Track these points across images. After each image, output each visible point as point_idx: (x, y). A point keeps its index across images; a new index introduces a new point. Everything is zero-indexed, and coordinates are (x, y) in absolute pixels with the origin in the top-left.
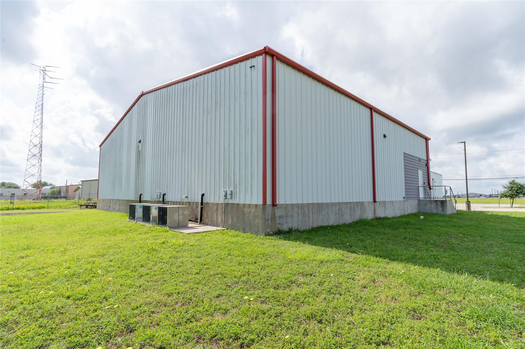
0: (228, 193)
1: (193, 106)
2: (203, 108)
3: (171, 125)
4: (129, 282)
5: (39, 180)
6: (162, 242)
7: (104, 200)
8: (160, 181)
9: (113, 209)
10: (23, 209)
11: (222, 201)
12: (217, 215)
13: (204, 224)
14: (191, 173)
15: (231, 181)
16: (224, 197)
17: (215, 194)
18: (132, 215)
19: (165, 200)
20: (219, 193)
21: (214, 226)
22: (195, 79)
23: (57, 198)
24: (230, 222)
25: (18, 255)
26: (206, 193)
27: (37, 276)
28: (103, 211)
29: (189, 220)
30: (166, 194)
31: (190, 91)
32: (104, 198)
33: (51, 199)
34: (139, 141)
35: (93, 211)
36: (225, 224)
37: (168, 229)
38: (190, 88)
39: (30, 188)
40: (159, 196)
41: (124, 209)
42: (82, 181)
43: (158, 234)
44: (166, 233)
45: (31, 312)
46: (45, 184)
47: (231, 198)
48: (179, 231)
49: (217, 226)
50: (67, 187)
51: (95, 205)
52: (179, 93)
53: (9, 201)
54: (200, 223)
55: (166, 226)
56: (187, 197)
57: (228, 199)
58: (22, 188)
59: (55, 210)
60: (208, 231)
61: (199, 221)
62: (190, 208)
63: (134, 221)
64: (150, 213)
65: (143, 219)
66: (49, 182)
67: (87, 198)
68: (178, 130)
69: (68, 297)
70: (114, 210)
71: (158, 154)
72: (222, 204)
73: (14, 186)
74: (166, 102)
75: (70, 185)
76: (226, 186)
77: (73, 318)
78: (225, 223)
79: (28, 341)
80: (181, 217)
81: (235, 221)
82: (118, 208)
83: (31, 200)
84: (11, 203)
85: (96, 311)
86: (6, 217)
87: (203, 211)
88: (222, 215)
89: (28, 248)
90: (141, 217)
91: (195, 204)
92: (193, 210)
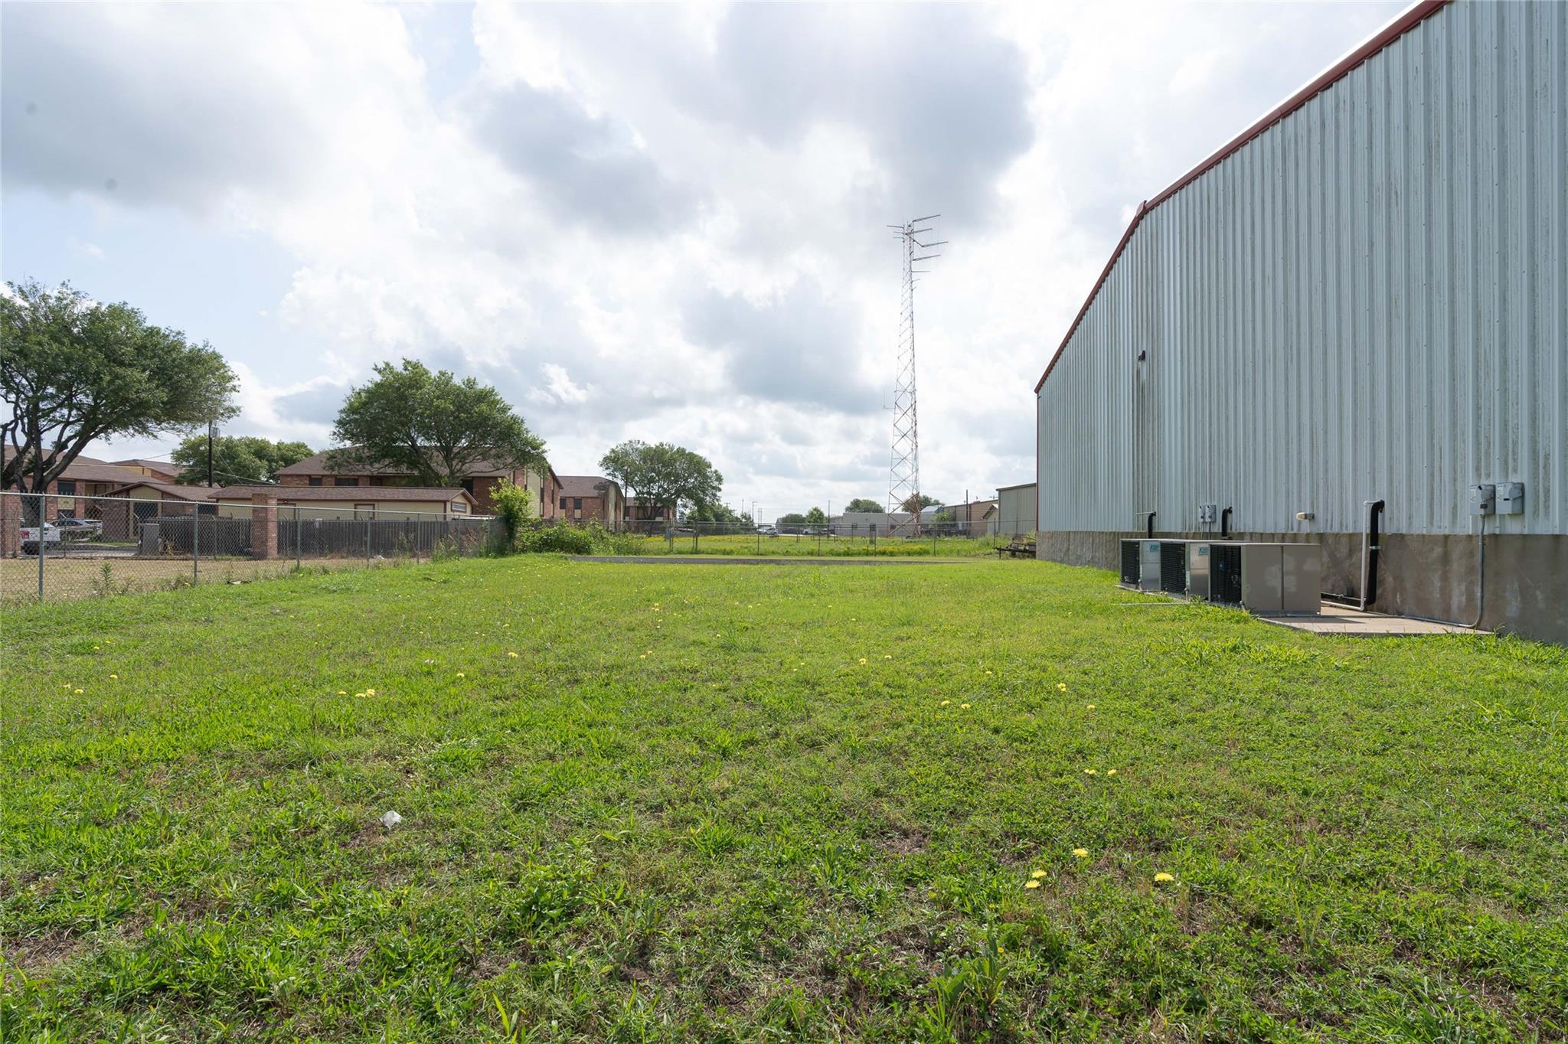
0: (1501, 492)
1: (1323, 195)
2: (1371, 184)
3: (1243, 280)
4: (1140, 728)
5: (915, 492)
6: (1230, 644)
7: (1053, 535)
8: (1210, 470)
9: (1077, 559)
10: (892, 554)
11: (1468, 523)
12: (1445, 578)
13: (1386, 612)
14: (1326, 432)
15: (1515, 443)
16: (1482, 512)
17: (1436, 501)
18: (1130, 572)
19: (1229, 531)
20: (1455, 497)
21: (1431, 619)
22: (1329, 91)
23: (949, 534)
24: (1513, 609)
25: (894, 635)
26: (1391, 499)
27: (931, 676)
28: (1049, 564)
29: (1324, 597)
30: (1233, 510)
31: (1309, 143)
32: (1053, 529)
33: (939, 535)
34: (1140, 354)
35: (1028, 562)
36: (1486, 618)
37: (1245, 613)
38: (1309, 131)
39: (899, 511)
40: (1210, 517)
41: (1107, 559)
42: (1000, 491)
43: (1213, 625)
44: (1242, 624)
45: (927, 741)
46: (926, 502)
47: (1519, 513)
48: (1288, 624)
49: (1446, 619)
50: (968, 506)
51: (1032, 549)
52: (1268, 163)
53: (868, 539)
54: (1369, 607)
55: (1240, 606)
56: (1311, 517)
57: (1502, 516)
58: (887, 512)
59: (948, 559)
60: (1405, 635)
61: (1363, 600)
62: (1325, 554)
63: (1137, 588)
64: (1184, 566)
65: (1162, 584)
66: (933, 497)
67: (1012, 533)
68: (1269, 291)
69: (996, 731)
70: (1078, 561)
71: (1203, 385)
72: (1470, 536)
73: (873, 507)
74: (1221, 211)
75: (975, 503)
76: (1488, 467)
77: (1011, 777)
78: (1486, 613)
79: (928, 792)
80: (1291, 583)
81: (1542, 605)
82: (1088, 555)
83: (904, 538)
84: (872, 542)
85: (1061, 775)
86: (867, 567)
87: (1381, 564)
88: (1472, 582)
89: (908, 622)
90: (1157, 580)
91: (1344, 540)
92: (1335, 562)
